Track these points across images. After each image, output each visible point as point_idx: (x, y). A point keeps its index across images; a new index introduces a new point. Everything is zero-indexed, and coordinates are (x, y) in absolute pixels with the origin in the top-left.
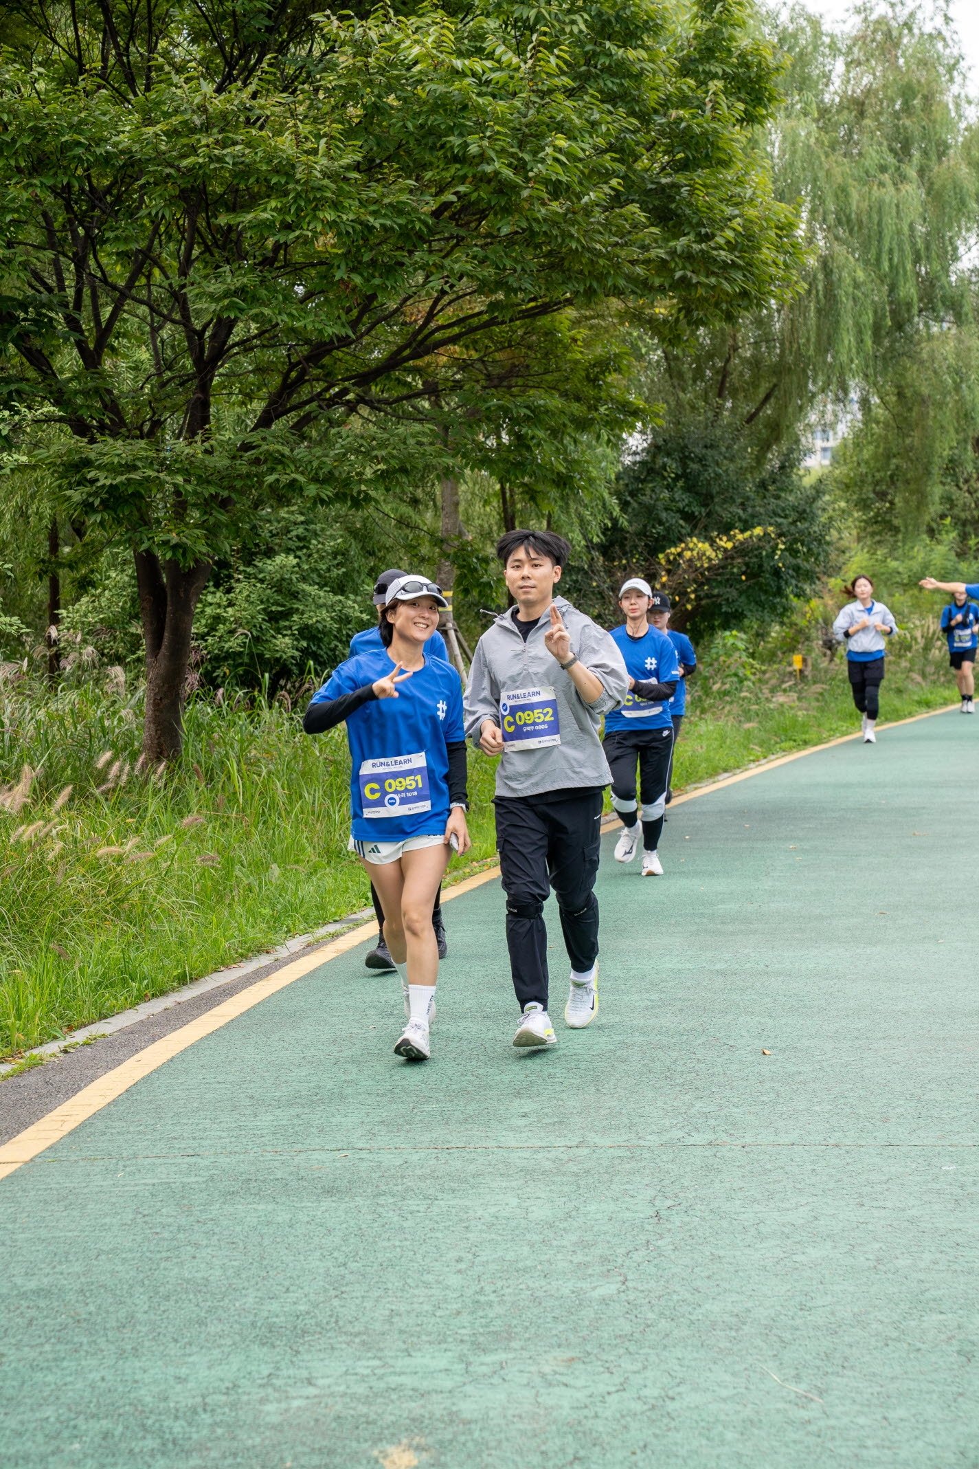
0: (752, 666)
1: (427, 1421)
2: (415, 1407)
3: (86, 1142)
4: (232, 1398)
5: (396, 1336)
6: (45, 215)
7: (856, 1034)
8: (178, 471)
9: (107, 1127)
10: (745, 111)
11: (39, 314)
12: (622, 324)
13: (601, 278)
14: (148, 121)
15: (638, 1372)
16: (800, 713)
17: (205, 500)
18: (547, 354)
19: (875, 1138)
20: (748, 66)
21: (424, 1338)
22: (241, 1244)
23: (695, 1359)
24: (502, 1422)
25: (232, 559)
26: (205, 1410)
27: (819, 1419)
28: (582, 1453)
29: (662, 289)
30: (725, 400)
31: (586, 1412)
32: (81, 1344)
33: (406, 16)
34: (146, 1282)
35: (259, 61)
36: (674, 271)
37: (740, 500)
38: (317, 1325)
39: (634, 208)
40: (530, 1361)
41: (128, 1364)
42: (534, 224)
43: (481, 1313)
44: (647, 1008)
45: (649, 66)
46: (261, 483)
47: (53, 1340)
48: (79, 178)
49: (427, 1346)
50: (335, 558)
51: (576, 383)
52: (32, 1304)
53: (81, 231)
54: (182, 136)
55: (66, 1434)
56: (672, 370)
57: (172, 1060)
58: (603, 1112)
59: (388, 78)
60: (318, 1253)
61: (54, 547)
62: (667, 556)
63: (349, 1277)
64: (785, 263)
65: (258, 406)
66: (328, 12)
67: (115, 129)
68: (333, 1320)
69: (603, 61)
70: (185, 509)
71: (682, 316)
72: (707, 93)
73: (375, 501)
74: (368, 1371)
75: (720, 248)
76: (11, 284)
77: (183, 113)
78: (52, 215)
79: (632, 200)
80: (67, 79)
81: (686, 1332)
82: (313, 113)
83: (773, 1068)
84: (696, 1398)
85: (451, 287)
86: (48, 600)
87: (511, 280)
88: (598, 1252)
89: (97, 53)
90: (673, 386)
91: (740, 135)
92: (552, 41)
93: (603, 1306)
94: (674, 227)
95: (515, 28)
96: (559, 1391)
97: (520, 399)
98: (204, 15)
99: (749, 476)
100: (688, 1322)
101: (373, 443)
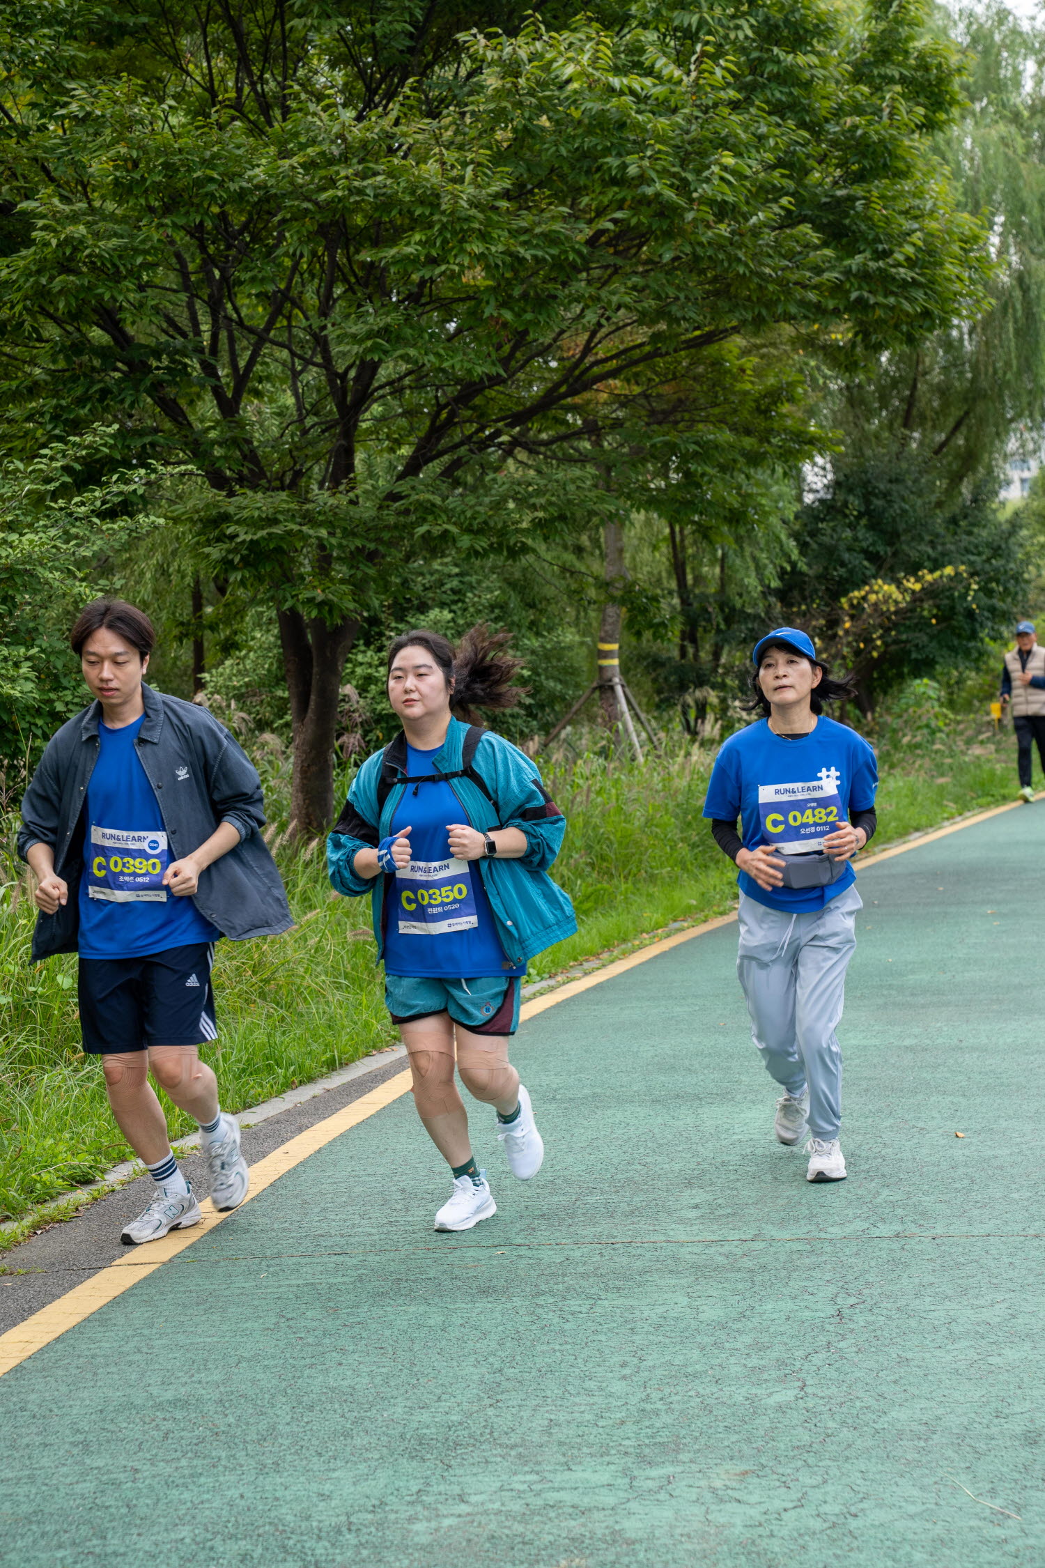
0: (946, 716)
1: (587, 1541)
2: (575, 1525)
3: (228, 1241)
4: (378, 1517)
5: (555, 1448)
6: (178, 256)
8: (321, 524)
9: (250, 1225)
10: (925, 116)
11: (173, 361)
12: (795, 350)
13: (770, 304)
14: (284, 154)
15: (817, 1487)
16: (998, 766)
17: (352, 553)
18: (714, 386)
20: (927, 69)
21: (585, 1450)
22: (390, 1350)
23: (880, 1472)
24: (669, 1541)
25: (383, 616)
26: (350, 1530)
27: (1016, 1538)
29: (836, 312)
30: (912, 431)
31: (760, 1530)
32: (219, 1459)
33: (557, 31)
34: (289, 1391)
35: (402, 82)
36: (849, 292)
37: (927, 538)
38: (471, 1436)
39: (806, 228)
40: (700, 1475)
41: (269, 1480)
42: (698, 249)
43: (647, 1423)
45: (820, 73)
46: (412, 535)
47: (189, 1455)
48: (212, 217)
49: (588, 1459)
50: (492, 612)
51: (745, 415)
52: (168, 1415)
53: (217, 273)
54: (320, 168)
55: (202, 1556)
56: (854, 398)
57: (319, 1151)
58: (781, 1202)
59: (539, 99)
60: (472, 1359)
61: (198, 606)
62: (851, 600)
63: (505, 1384)
64: (970, 277)
65: (405, 451)
66: (474, 31)
67: (250, 163)
68: (487, 1431)
69: (770, 68)
70: (330, 564)
71: (860, 338)
72: (883, 98)
73: (534, 551)
74: (525, 1487)
75: (899, 265)
76: (142, 330)
77: (321, 143)
78: (187, 257)
79: (804, 220)
80: (200, 112)
81: (870, 1443)
82: (459, 139)
83: (967, 1152)
84: (880, 1516)
85: (608, 319)
86: (192, 662)
87: (674, 309)
88: (775, 1355)
89: (231, 83)
90: (856, 416)
91: (922, 142)
92: (717, 51)
93: (780, 1414)
94: (849, 244)
95: (675, 38)
96: (731, 1507)
97: (687, 434)
98: (343, 39)
99: (938, 511)
100: (873, 1431)
101: (531, 489)
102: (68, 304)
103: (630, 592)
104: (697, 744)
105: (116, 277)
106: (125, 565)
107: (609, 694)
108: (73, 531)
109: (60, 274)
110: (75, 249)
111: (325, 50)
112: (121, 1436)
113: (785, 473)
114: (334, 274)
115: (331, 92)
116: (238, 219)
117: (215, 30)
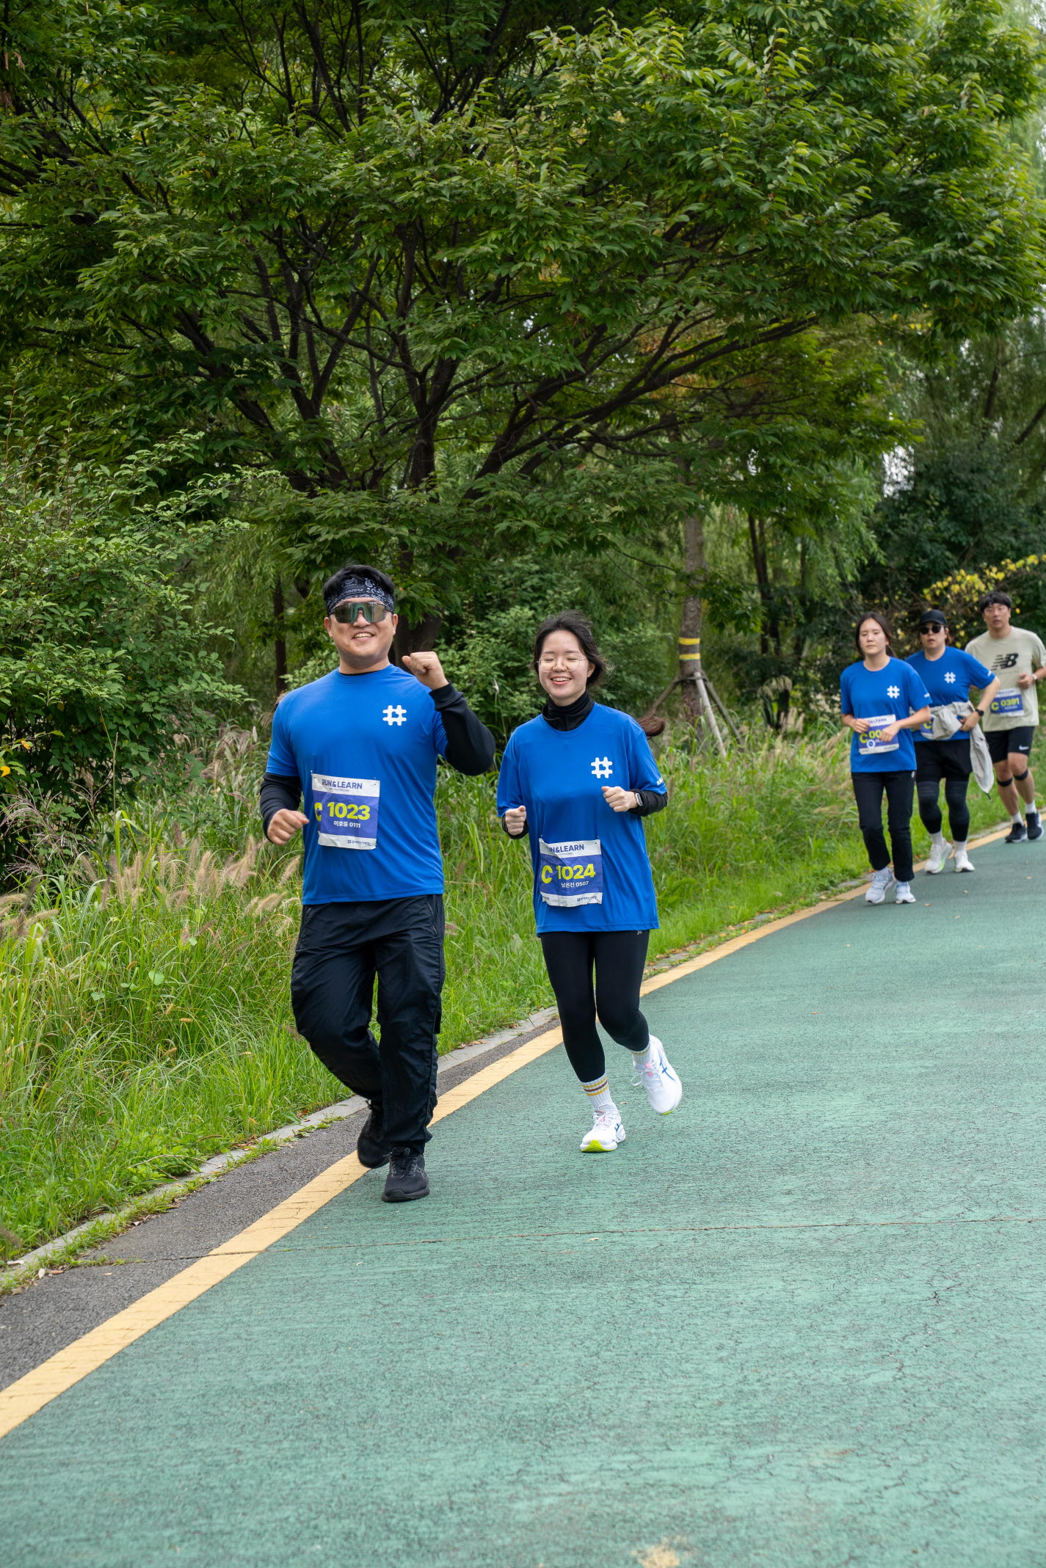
1: (688, 1519)
2: (675, 1504)
3: (322, 1230)
4: (479, 1496)
5: (654, 1429)
6: (257, 260)
8: (402, 523)
9: (344, 1214)
10: (1004, 104)
11: (253, 364)
12: (874, 341)
13: (848, 294)
14: (360, 157)
15: (917, 1465)
17: (433, 550)
18: (792, 378)
20: (1005, 56)
21: (684, 1430)
22: (487, 1334)
23: (981, 1451)
24: (769, 1519)
25: (464, 614)
26: (451, 1509)
28: (858, 1552)
29: (916, 301)
30: (994, 419)
31: (861, 1508)
32: (321, 1441)
33: (631, 27)
34: (388, 1375)
35: (476, 84)
36: (928, 280)
37: (1011, 528)
38: (569, 1418)
39: (883, 217)
40: (799, 1454)
41: (370, 1461)
42: (775, 240)
43: (745, 1404)
44: (921, 1075)
45: (896, 62)
46: (491, 531)
47: (291, 1437)
48: (290, 221)
49: (687, 1439)
51: (824, 407)
52: (269, 1399)
53: (296, 277)
54: (396, 170)
55: (306, 1534)
56: (933, 388)
58: (874, 1187)
59: (613, 95)
60: (568, 1343)
61: (279, 609)
62: (933, 591)
63: (602, 1367)
65: (484, 449)
66: (548, 29)
67: (326, 166)
68: (586, 1412)
69: (845, 58)
70: (411, 562)
71: (939, 329)
72: (961, 87)
73: (614, 545)
74: (624, 1466)
75: (979, 252)
76: (223, 335)
77: (397, 145)
78: (266, 261)
79: (882, 209)
80: (277, 118)
81: (970, 1422)
82: (534, 137)
84: (983, 1493)
85: (686, 312)
86: (273, 664)
87: (751, 301)
88: (872, 1337)
89: (307, 88)
90: (936, 407)
91: (998, 130)
92: (790, 43)
93: (878, 1395)
94: (927, 233)
95: (749, 31)
96: (831, 1485)
97: (766, 427)
98: (418, 41)
99: (1021, 501)
100: (972, 1411)
101: (610, 483)
102: (150, 312)
103: (712, 584)
104: (780, 737)
105: (197, 284)
106: (207, 566)
107: (691, 688)
108: (159, 534)
109: (142, 283)
110: (156, 258)
111: (400, 53)
112: (224, 1419)
113: (866, 465)
114: (412, 274)
115: (407, 94)
116: (316, 222)
117: (292, 36)
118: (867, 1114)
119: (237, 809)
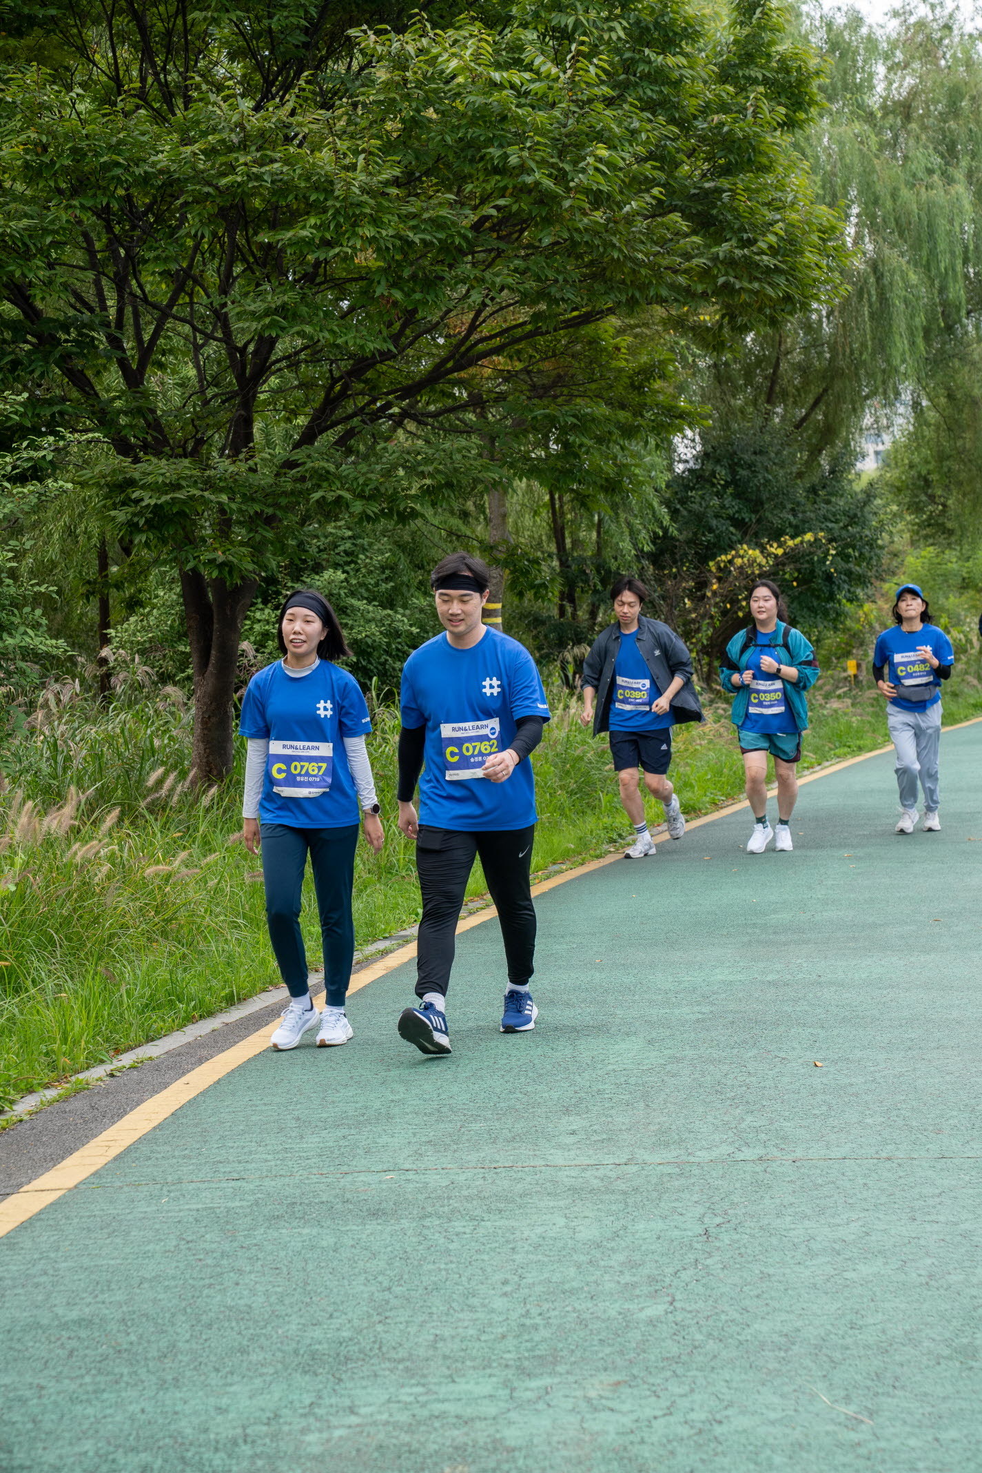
1: (470, 1450)
2: (459, 1435)
3: (130, 1167)
4: (273, 1428)
5: (440, 1362)
6: (85, 235)
7: (909, 1043)
8: (221, 490)
9: (152, 1152)
10: (786, 116)
11: (80, 334)
12: (666, 331)
13: (643, 287)
14: (187, 141)
15: (685, 1395)
16: (854, 719)
17: (250, 517)
18: (591, 363)
19: (928, 1150)
20: (788, 71)
21: (468, 1363)
22: (285, 1270)
23: (743, 1381)
24: (546, 1449)
25: (280, 576)
26: (245, 1442)
27: (869, 1441)
29: (704, 295)
30: (774, 405)
31: (631, 1437)
32: (122, 1375)
33: (443, 29)
34: (189, 1310)
35: (298, 75)
36: (716, 277)
37: (789, 506)
38: (360, 1351)
39: (676, 217)
40: (575, 1386)
41: (169, 1395)
42: (575, 235)
43: (526, 1337)
44: (698, 1021)
45: (688, 73)
46: (308, 500)
47: (93, 1372)
48: (118, 199)
49: (471, 1371)
50: (383, 572)
51: (620, 390)
52: (73, 1335)
53: (122, 252)
54: (220, 155)
56: (720, 375)
57: (218, 1082)
58: (652, 1128)
59: (426, 92)
60: (362, 1278)
61: (104, 566)
62: (718, 563)
63: (394, 1302)
64: (828, 265)
65: (301, 421)
66: (365, 27)
67: (154, 149)
68: (377, 1346)
69: (642, 68)
70: (229, 527)
71: (726, 320)
72: (747, 98)
73: (423, 516)
74: (411, 1399)
75: (763, 253)
76: (52, 306)
77: (220, 131)
78: (93, 236)
79: (674, 209)
80: (106, 100)
81: (735, 1354)
82: (351, 128)
83: (825, 1080)
84: (744, 1422)
85: (492, 299)
86: (97, 619)
87: (553, 291)
88: (646, 1271)
89: (135, 73)
90: (723, 392)
91: (783, 139)
92: (591, 50)
93: (651, 1328)
94: (716, 233)
95: (553, 37)
96: (604, 1415)
97: (566, 408)
98: (242, 33)
99: (799, 481)
100: (737, 1343)
101: (419, 457)
103: (513, 555)
104: (575, 698)
105: (27, 256)
106: (34, 526)
111: (225, 43)
112: (27, 1354)
113: (657, 446)
114: (233, 254)
115: (230, 83)
116: (142, 201)
117: (120, 21)
118: (648, 1058)
119: (60, 758)
